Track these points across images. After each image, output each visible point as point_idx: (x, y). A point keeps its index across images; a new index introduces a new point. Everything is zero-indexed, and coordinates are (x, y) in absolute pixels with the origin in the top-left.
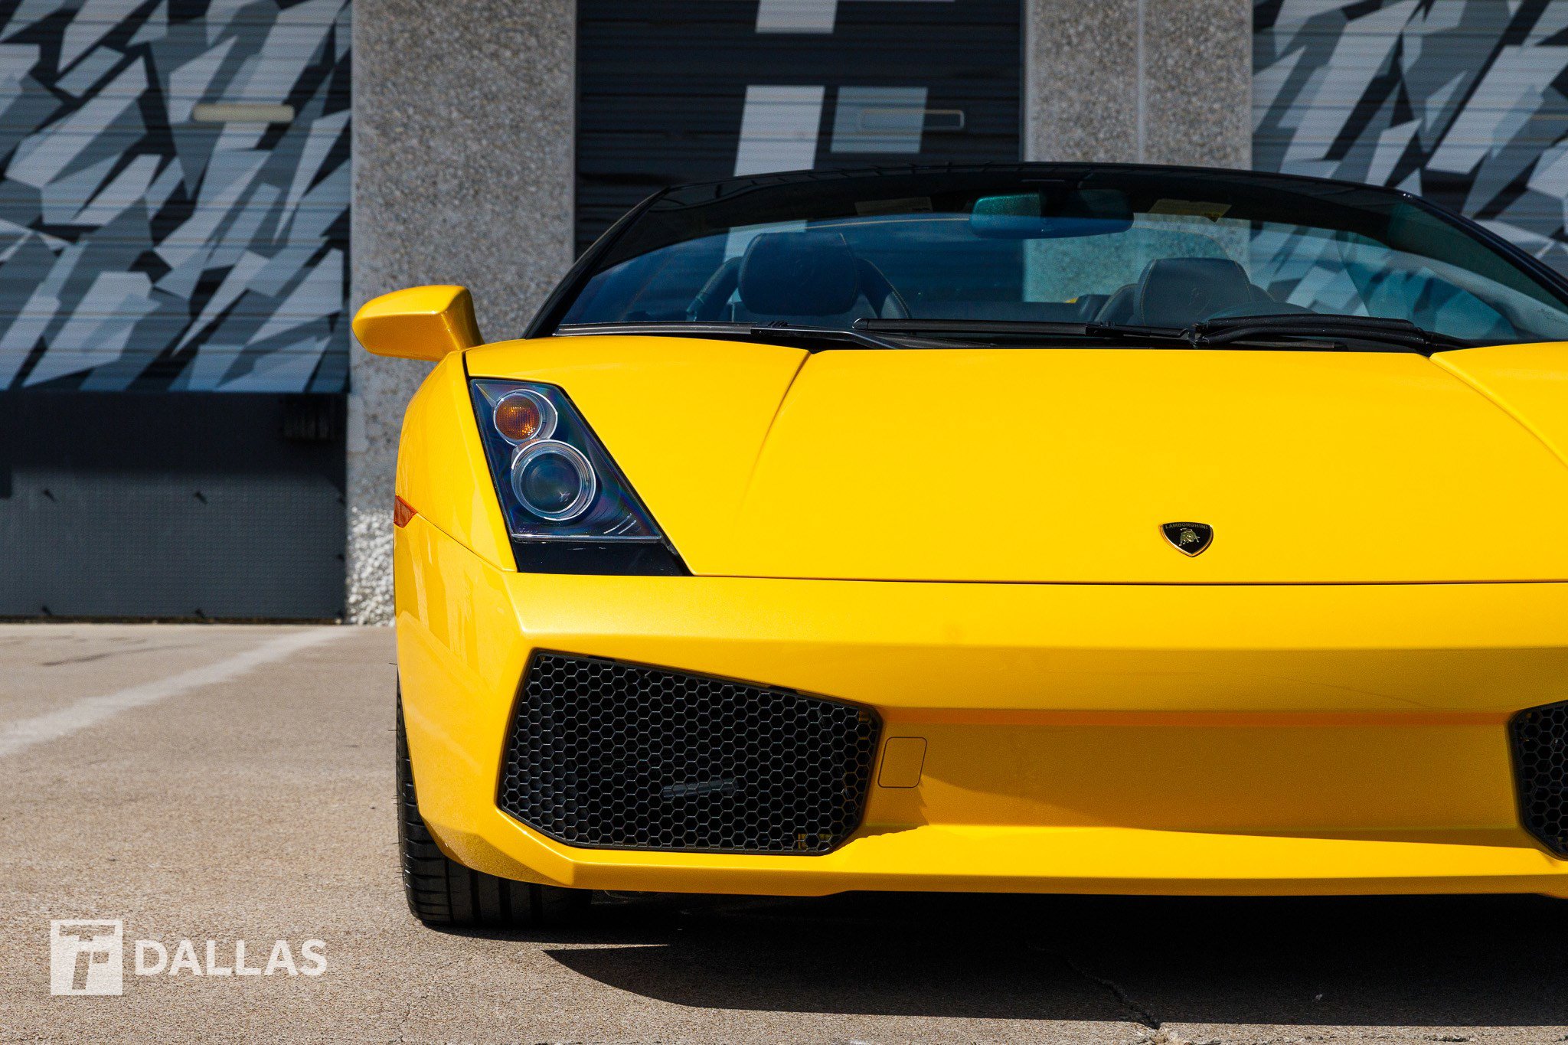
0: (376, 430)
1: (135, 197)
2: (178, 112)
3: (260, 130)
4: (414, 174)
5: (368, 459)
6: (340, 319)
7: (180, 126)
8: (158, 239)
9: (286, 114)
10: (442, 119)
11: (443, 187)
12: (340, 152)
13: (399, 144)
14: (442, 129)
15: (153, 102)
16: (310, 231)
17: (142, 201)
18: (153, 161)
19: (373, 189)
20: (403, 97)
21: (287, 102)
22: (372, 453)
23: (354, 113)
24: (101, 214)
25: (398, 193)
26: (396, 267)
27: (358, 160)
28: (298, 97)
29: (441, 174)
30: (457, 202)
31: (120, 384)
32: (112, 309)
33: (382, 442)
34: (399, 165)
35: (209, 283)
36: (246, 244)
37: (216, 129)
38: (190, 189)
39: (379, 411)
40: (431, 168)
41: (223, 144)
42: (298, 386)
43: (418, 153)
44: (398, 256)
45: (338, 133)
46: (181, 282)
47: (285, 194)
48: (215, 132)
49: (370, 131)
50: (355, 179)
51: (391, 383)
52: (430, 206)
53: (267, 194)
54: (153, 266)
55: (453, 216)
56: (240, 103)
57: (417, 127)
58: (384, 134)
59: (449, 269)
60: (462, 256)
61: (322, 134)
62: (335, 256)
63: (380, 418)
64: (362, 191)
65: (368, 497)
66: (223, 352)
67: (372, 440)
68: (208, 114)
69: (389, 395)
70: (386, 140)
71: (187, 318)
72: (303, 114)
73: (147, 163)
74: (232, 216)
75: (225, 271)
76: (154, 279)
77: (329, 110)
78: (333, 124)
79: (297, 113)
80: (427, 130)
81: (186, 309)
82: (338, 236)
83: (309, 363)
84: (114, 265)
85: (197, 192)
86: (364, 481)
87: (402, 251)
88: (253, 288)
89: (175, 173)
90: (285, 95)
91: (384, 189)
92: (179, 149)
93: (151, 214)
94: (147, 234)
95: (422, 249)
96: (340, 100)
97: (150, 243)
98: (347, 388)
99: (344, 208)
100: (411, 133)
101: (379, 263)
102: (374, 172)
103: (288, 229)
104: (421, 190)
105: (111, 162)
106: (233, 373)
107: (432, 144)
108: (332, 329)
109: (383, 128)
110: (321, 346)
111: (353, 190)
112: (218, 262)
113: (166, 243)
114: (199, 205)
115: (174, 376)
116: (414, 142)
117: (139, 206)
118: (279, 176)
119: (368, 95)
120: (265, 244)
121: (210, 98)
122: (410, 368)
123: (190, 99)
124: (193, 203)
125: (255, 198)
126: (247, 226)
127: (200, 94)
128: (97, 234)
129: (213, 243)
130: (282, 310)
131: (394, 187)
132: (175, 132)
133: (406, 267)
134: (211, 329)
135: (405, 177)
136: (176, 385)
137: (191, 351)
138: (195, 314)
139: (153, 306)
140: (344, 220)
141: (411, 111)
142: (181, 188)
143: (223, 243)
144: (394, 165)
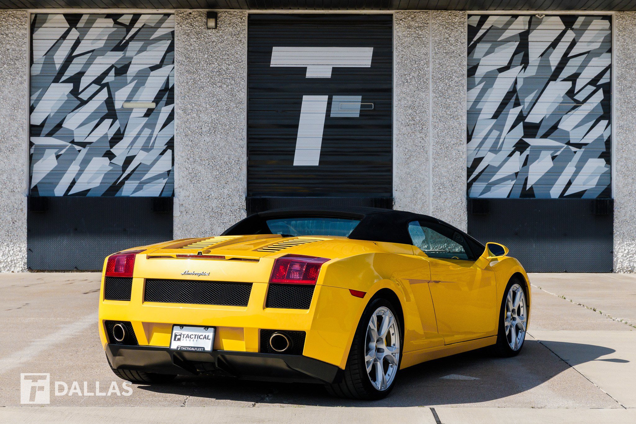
0: (183, 209)
1: (105, 133)
2: (118, 105)
3: (145, 111)
4: (195, 125)
5: (180, 219)
6: (171, 172)
7: (119, 110)
8: (111, 147)
9: (153, 105)
10: (204, 107)
11: (204, 130)
12: (171, 117)
13: (190, 116)
14: (204, 111)
15: (110, 102)
16: (161, 144)
17: (106, 134)
18: (111, 121)
19: (181, 130)
20: (191, 100)
21: (153, 102)
22: (181, 216)
23: (175, 104)
24: (94, 138)
25: (189, 132)
26: (189, 156)
27: (176, 121)
28: (157, 100)
29: (203, 125)
30: (209, 135)
31: (99, 194)
32: (97, 169)
33: (185, 213)
34: (190, 123)
35: (129, 160)
36: (141, 148)
37: (130, 110)
38: (122, 130)
39: (184, 203)
40: (200, 124)
41: (132, 115)
42: (157, 194)
43: (196, 119)
44: (190, 152)
45: (170, 112)
46: (119, 161)
47: (153, 131)
48: (130, 111)
49: (180, 112)
50: (175, 127)
51: (188, 194)
52: (200, 136)
53: (147, 132)
54: (110, 155)
55: (208, 139)
56: (138, 102)
57: (196, 110)
58: (185, 112)
59: (206, 156)
60: (210, 152)
61: (165, 111)
62: (169, 152)
63: (184, 205)
64: (178, 131)
65: (180, 231)
66: (133, 183)
67: (181, 212)
68: (128, 105)
69: (187, 197)
70: (186, 115)
71: (122, 172)
72: (159, 105)
73: (108, 121)
74: (136, 138)
75: (134, 157)
76: (110, 159)
77: (167, 104)
78: (169, 108)
79: (157, 105)
80: (199, 111)
81: (121, 169)
82: (170, 145)
83: (161, 187)
84: (97, 155)
85: (124, 131)
86: (179, 226)
87: (191, 150)
88: (143, 162)
89: (117, 125)
90: (153, 99)
91: (185, 130)
92: (118, 117)
93: (109, 139)
94: (108, 144)
95: (197, 150)
96: (171, 101)
97: (109, 148)
98: (173, 195)
99: (172, 136)
100: (194, 112)
101: (183, 154)
102: (182, 125)
103: (154, 143)
104: (197, 131)
105: (96, 122)
106: (136, 190)
107: (200, 115)
108: (168, 175)
109: (185, 110)
110: (165, 181)
111: (175, 130)
112: (131, 154)
113: (114, 147)
114: (125, 136)
115: (117, 191)
116: (195, 115)
117: (106, 136)
118: (151, 125)
119: (180, 100)
120: (146, 148)
121: (128, 100)
122: (194, 189)
123: (123, 101)
124: (123, 134)
125: (143, 133)
126: (141, 142)
127: (125, 99)
128: (92, 145)
129: (130, 148)
130: (152, 169)
131: (188, 130)
132: (117, 111)
133: (192, 156)
134: (129, 175)
135: (191, 126)
136: (118, 195)
137: (123, 183)
138: (124, 171)
139: (111, 168)
140: (172, 140)
141: (194, 105)
142: (119, 130)
143: (133, 148)
144: (188, 123)
